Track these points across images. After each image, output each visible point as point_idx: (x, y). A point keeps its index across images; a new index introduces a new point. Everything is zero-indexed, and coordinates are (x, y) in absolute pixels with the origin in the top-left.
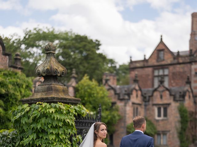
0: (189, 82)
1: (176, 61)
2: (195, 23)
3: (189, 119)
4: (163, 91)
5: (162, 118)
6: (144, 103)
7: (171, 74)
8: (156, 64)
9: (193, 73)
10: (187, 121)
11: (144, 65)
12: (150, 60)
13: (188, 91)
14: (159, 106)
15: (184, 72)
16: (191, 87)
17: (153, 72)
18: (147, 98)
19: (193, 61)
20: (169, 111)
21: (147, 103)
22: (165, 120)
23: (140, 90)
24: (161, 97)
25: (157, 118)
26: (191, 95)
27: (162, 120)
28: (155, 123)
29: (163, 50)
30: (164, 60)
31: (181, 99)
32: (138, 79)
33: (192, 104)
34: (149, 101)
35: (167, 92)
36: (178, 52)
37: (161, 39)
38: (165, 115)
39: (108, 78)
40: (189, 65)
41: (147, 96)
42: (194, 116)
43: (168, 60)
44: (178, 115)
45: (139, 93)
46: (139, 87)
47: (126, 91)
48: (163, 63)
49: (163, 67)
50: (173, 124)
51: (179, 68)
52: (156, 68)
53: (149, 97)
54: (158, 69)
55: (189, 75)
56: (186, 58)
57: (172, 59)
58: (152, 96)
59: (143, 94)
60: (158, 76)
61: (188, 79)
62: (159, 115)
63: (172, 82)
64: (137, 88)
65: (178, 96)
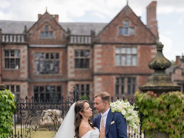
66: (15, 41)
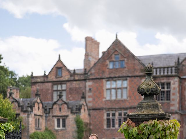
0: (84, 97)
1: (72, 78)
2: (88, 45)
3: (84, 130)
4: (62, 104)
5: (61, 128)
6: (45, 114)
7: (68, 89)
8: (55, 80)
9: (87, 89)
10: (83, 131)
11: (44, 80)
12: (49, 76)
13: (83, 104)
14: (58, 118)
15: (80, 88)
16: (85, 101)
17: (52, 87)
18: (48, 110)
19: (87, 78)
20: (67, 122)
21: (48, 115)
22: (64, 130)
23: (42, 103)
24: (60, 110)
25: (56, 128)
26: (86, 108)
27: (61, 130)
28: (55, 133)
29: (61, 68)
30: (62, 77)
31: (78, 112)
32: (39, 93)
33: (87, 116)
34: (49, 113)
35: (66, 106)
36: (74, 70)
37: (59, 58)
38: (64, 126)
39: (12, 91)
40: (83, 82)
41: (48, 108)
42: (88, 127)
43: (66, 76)
44: (75, 126)
45: (41, 105)
46: (40, 100)
47: (28, 104)
48: (61, 79)
49: (61, 83)
50: (71, 134)
51: (75, 84)
52: (55, 83)
53: (50, 109)
54: (57, 84)
55: (84, 91)
56: (82, 76)
57: (69, 76)
58: (52, 108)
59: (44, 107)
60: (57, 91)
61: (83, 94)
62: (59, 126)
63: (69, 96)
64: (39, 101)
65: (74, 109)
66: (166, 74)
